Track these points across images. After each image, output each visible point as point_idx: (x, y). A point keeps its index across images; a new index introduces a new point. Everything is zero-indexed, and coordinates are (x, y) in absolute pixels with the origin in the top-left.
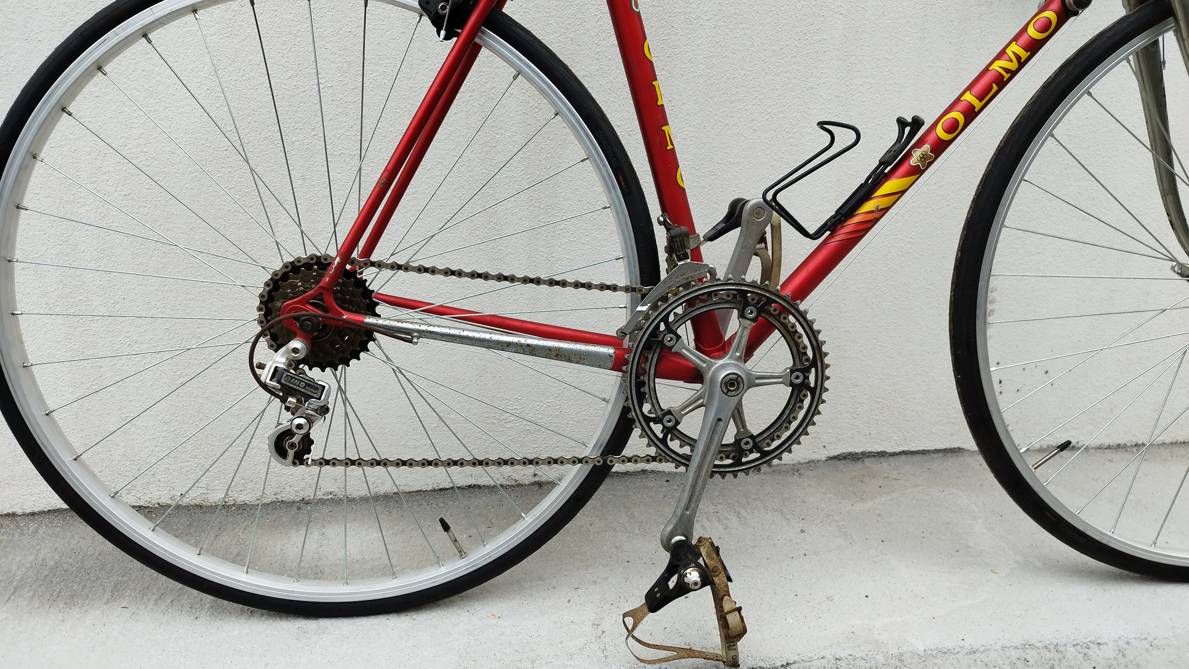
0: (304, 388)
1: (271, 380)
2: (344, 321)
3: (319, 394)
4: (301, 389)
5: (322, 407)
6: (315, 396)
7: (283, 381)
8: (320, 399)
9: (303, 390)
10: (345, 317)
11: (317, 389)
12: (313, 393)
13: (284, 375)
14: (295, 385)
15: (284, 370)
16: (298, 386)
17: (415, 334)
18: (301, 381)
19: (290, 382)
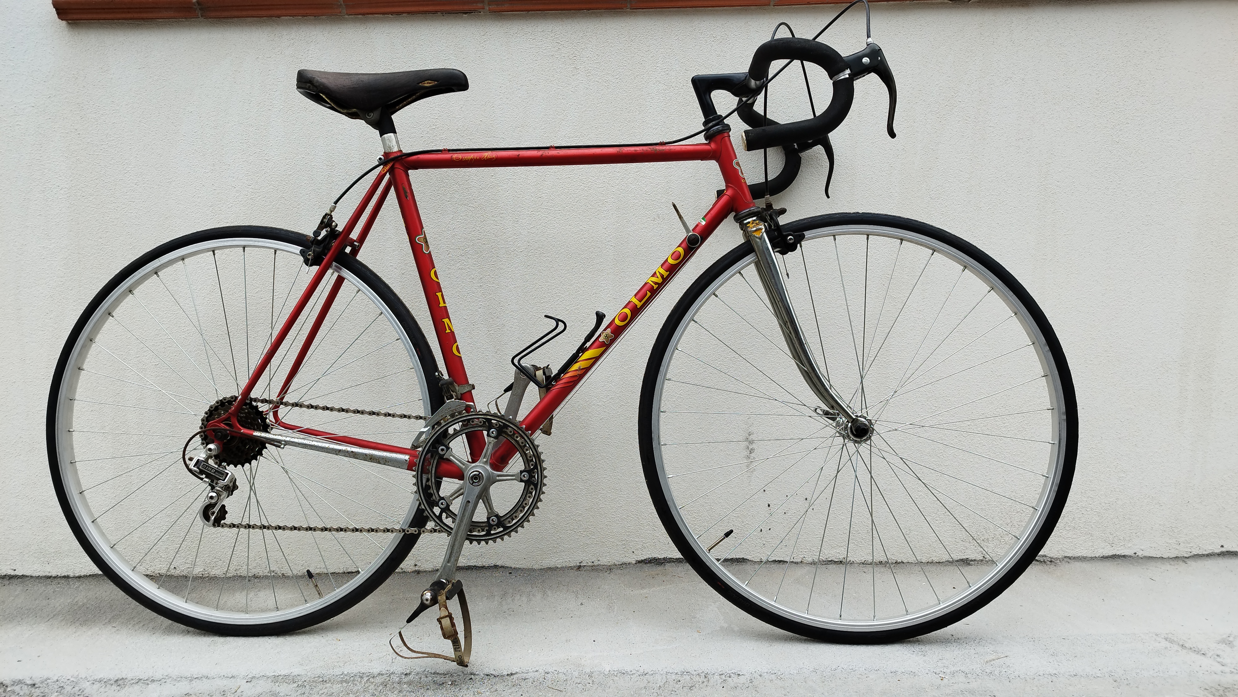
0: (214, 473)
1: (194, 466)
2: (242, 434)
3: (224, 477)
4: (212, 473)
5: (226, 485)
6: (221, 478)
7: (200, 467)
8: (224, 480)
9: (213, 474)
10: (242, 431)
11: (223, 474)
12: (220, 476)
13: (202, 464)
14: (209, 471)
15: (203, 461)
16: (211, 471)
17: (283, 443)
18: (213, 469)
19: (205, 469)
